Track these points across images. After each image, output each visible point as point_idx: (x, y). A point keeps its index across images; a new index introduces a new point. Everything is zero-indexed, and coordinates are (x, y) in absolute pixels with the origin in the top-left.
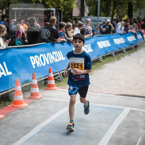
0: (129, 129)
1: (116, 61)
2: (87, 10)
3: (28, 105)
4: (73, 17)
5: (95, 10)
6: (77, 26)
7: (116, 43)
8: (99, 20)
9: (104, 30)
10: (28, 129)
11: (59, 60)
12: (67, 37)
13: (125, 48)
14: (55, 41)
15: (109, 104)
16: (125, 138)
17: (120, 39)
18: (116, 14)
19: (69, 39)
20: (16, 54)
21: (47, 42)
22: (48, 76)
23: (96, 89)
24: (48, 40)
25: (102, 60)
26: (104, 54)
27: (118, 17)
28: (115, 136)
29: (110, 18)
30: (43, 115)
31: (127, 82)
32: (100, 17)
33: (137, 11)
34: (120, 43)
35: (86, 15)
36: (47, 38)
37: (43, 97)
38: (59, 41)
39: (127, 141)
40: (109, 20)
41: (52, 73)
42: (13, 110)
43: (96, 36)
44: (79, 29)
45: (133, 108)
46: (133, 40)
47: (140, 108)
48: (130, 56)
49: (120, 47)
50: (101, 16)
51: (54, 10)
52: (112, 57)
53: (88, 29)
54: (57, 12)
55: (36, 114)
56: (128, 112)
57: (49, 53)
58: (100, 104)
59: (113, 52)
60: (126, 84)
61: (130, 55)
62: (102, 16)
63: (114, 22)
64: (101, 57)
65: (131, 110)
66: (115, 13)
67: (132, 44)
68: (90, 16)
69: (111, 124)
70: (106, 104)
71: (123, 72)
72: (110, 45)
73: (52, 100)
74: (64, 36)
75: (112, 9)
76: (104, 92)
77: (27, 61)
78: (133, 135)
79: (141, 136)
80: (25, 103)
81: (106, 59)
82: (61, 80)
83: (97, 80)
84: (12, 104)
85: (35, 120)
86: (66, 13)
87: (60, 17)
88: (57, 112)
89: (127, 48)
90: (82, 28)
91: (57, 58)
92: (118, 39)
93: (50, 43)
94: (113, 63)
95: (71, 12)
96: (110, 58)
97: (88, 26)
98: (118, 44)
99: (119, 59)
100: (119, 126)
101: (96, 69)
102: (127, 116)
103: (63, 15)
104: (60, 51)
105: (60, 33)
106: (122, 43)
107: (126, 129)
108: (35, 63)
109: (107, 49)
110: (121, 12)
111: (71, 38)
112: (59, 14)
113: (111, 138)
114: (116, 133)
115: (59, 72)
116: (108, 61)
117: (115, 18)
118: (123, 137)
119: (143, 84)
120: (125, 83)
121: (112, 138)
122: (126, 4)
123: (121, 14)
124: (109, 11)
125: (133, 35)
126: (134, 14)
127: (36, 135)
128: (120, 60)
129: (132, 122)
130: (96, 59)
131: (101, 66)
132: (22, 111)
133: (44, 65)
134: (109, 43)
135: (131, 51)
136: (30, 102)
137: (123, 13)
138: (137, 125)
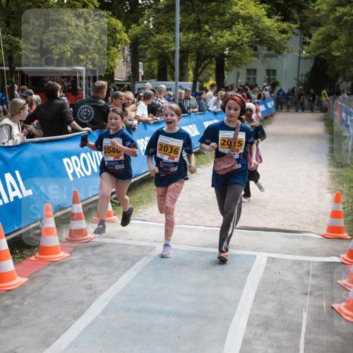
0: (278, 297)
4: (116, 83)
16: (276, 315)
19: (131, 123)
28: (256, 312)
29: (191, 83)
33: (231, 70)
39: (282, 321)
44: (146, 104)
45: (272, 252)
51: (82, 70)
53: (160, 103)
56: (264, 262)
65: (268, 258)
68: (151, 80)
69: (242, 287)
77: (58, 168)
78: (289, 308)
79: (305, 310)
97: (161, 98)
100: (257, 291)
102: (265, 270)
107: (272, 297)
108: (72, 171)
111: (133, 120)
114: (256, 306)
118: (272, 315)
119: (275, 205)
124: (184, 70)
126: (226, 76)
129: (279, 281)
133: (89, 173)
137: (205, 75)
138: (291, 287)
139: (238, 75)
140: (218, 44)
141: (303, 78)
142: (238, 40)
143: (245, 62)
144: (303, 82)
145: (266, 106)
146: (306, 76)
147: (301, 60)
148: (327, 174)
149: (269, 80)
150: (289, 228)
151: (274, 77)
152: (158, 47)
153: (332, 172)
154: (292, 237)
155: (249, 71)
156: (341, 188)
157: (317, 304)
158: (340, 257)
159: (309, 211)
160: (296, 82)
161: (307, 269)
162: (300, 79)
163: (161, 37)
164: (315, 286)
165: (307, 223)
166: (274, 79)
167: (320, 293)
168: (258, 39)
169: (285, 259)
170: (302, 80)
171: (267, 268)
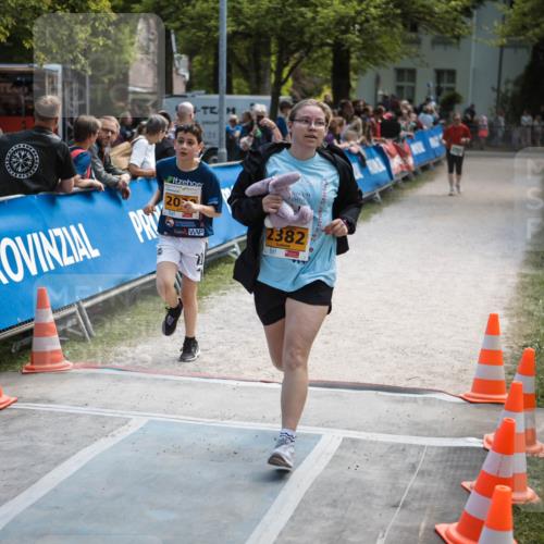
0: (339, 512)
2: (182, 70)
5: (212, 71)
6: (145, 130)
9: (246, 145)
11: (77, 260)
12: (104, 173)
14: (61, 187)
15: (264, 419)
18: (290, 82)
19: (115, 178)
21: (27, 191)
23: (218, 365)
24: (34, 186)
27: (296, 93)
28: (287, 539)
29: (268, 98)
32: (227, 97)
33: (364, 71)
35: (179, 88)
36: (30, 179)
37: (14, 402)
38: (75, 189)
40: (262, 106)
41: (50, 310)
44: (151, 143)
45: (354, 429)
47: (379, 432)
50: (235, 91)
57: (35, 235)
60: (326, 343)
62: (240, 92)
63: (280, 114)
64: (235, 242)
65: (345, 439)
66: (286, 80)
68: (195, 92)
70: (255, 420)
73: (51, 412)
74: (94, 168)
75: (273, 66)
76: (247, 374)
78: (354, 532)
82: (87, 335)
83: (221, 328)
88: (67, 457)
90: (161, 137)
91: (70, 253)
93: (41, 193)
100: (302, 501)
101: (217, 289)
102: (331, 461)
104: (80, 226)
105: (79, 157)
107: (327, 511)
110: (308, 78)
111: (120, 174)
114: (291, 528)
115: (78, 303)
117: (285, 97)
122: (327, 49)
123: (308, 85)
124: (262, 72)
126: (353, 84)
130: (219, 253)
133: (18, 277)
137: (316, 79)
138: (369, 494)
139: (378, 80)
140: (319, 20)
141: (510, 86)
142: (358, 13)
143: (391, 55)
144: (509, 94)
145: (426, 145)
146: (516, 83)
147: (506, 51)
148: (513, 280)
149: (439, 91)
150: (403, 384)
151: (451, 85)
152: (200, 27)
153: (525, 276)
154: (403, 401)
155: (400, 73)
156: (532, 308)
157: (408, 525)
158: (482, 438)
159: (452, 352)
160: (494, 95)
161: (413, 460)
162: (503, 89)
163: (205, 5)
164: (417, 492)
165: (442, 375)
166: (452, 89)
167: (423, 504)
168: (399, 11)
169: (376, 443)
170: (507, 91)
171: (336, 459)
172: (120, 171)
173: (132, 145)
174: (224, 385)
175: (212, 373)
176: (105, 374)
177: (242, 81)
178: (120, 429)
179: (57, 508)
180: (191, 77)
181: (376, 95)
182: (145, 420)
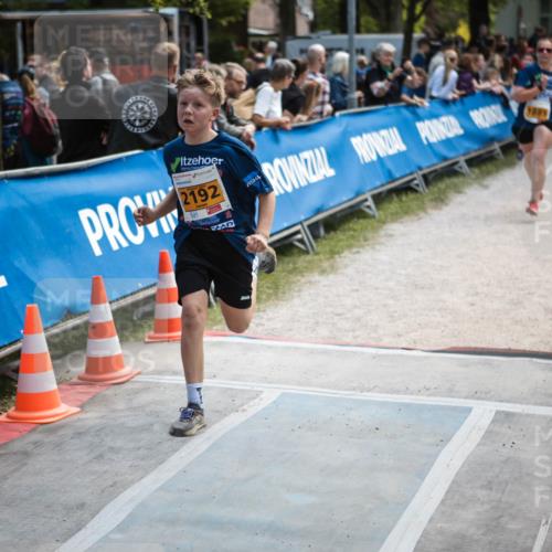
1: (430, 211)
2: (305, 9)
3: (79, 409)
4: (252, 40)
5: (337, 9)
7: (426, 139)
8: (357, 45)
10: (79, 513)
12: (227, 125)
13: (464, 155)
15: (407, 391)
16: (481, 532)
17: (444, 119)
18: (423, 19)
19: (238, 129)
20: (19, 203)
22: (154, 285)
23: (353, 331)
24: (152, 141)
25: (373, 211)
26: (383, 185)
27: (429, 30)
28: (439, 525)
29: (400, 36)
30: (139, 449)
31: (477, 294)
32: (357, 37)
33: (504, 3)
34: (444, 138)
35: (302, 28)
36: (148, 133)
37: (139, 373)
39: (490, 543)
41: (172, 274)
42: (15, 434)
43: (345, 115)
44: (276, 90)
45: (508, 401)
46: (494, 122)
47: (536, 404)
48: (486, 187)
49: (444, 152)
50: (362, 29)
51: (172, 16)
52: (412, 196)
54: (186, 23)
55: (112, 449)
56: (486, 421)
58: (370, 394)
59: (415, 175)
60: (473, 305)
61: (485, 183)
62: (369, 31)
64: (368, 195)
65: (498, 412)
66: (419, 17)
67: (492, 140)
68: (321, 33)
69: (422, 475)
70: (397, 392)
71: (460, 256)
72: (403, 148)
75: (406, 2)
76: (386, 341)
77: (68, 230)
78: (514, 517)
79: (547, 522)
80: (65, 400)
81: (390, 202)
82: (212, 300)
83: (357, 290)
84: (12, 411)
85: (105, 472)
86: (224, 22)
87: (200, 41)
89: (473, 155)
92: (435, 121)
94: (420, 219)
95: (240, 19)
96: (404, 198)
98: (433, 140)
99: (440, 200)
101: (350, 247)
102: (483, 437)
103: (210, 35)
106: (451, 135)
107: (482, 494)
108: (99, 235)
109: (390, 165)
110: (441, 13)
111: (243, 125)
112: (193, 29)
113: (422, 536)
114: (443, 513)
116: (397, 213)
117: (418, 35)
118: (472, 530)
119: (542, 301)
120: (470, 299)
121: (425, 534)
123: (442, 21)
124: (392, 8)
125: (494, 103)
126: (493, 17)
127: (112, 536)
128: (447, 205)
129: (507, 461)
130: (351, 207)
131: (369, 235)
132: (52, 438)
133: (138, 240)
134: (399, 137)
135: (490, 166)
136: (85, 398)
137: (451, 14)
139: (520, 13)
169: (533, 416)
171: (489, 434)
172: (244, 122)
173: (256, 93)
174: (363, 353)
175: (348, 340)
176: (232, 343)
177: (371, 19)
178: (251, 403)
179: (187, 491)
180: (315, 16)
181: (518, 28)
182: (278, 393)
